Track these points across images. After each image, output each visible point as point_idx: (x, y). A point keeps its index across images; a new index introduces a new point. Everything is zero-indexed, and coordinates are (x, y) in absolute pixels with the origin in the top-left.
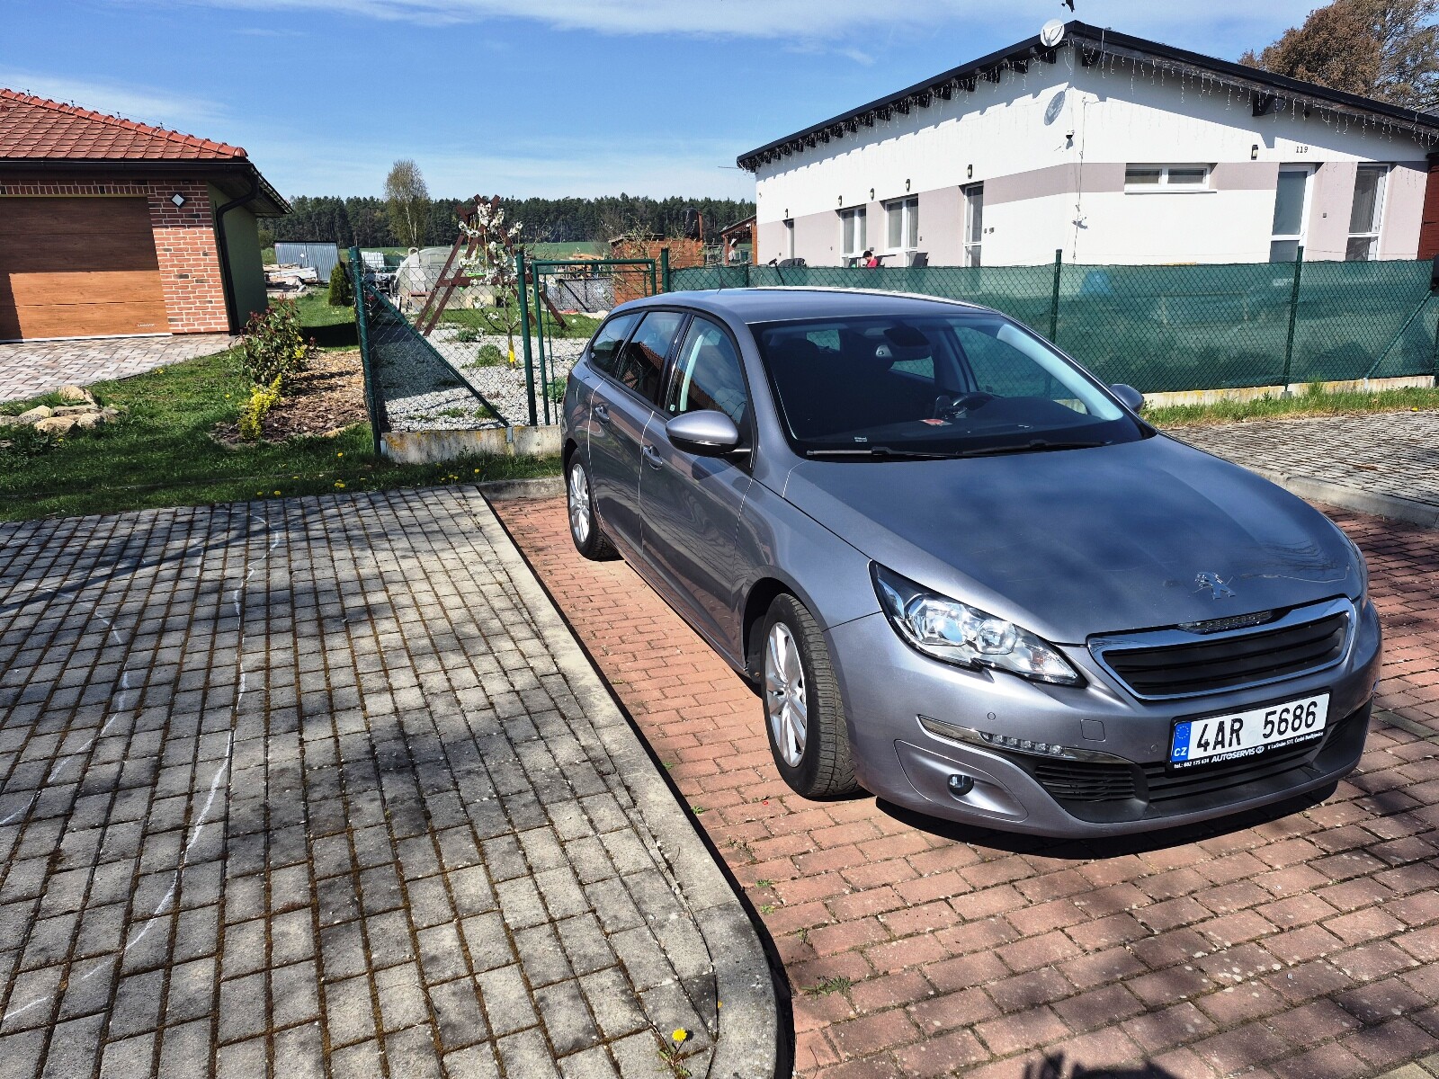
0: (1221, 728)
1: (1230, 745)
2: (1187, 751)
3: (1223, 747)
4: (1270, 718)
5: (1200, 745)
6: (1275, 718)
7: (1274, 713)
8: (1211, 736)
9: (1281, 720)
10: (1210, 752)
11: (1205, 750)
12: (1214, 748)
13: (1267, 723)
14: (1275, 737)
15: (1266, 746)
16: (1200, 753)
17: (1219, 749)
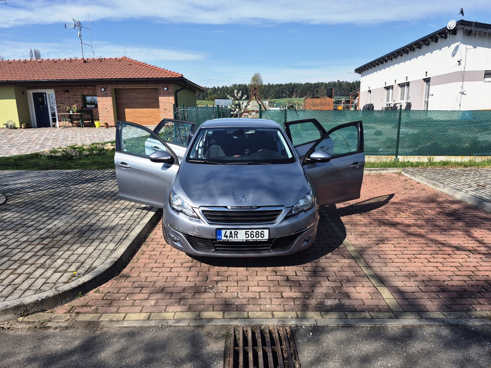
0: (231, 233)
1: (235, 238)
2: (221, 237)
3: (232, 238)
4: (247, 233)
5: (225, 236)
6: (249, 233)
7: (249, 232)
8: (228, 234)
9: (251, 234)
10: (228, 238)
11: (227, 238)
12: (230, 238)
13: (246, 234)
14: (250, 238)
15: (246, 240)
16: (225, 238)
17: (231, 238)
